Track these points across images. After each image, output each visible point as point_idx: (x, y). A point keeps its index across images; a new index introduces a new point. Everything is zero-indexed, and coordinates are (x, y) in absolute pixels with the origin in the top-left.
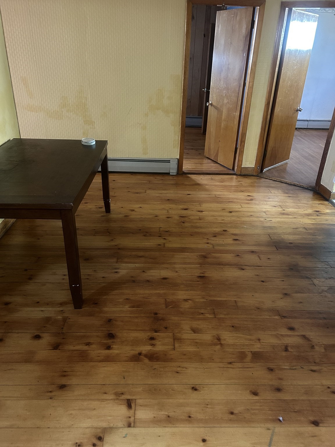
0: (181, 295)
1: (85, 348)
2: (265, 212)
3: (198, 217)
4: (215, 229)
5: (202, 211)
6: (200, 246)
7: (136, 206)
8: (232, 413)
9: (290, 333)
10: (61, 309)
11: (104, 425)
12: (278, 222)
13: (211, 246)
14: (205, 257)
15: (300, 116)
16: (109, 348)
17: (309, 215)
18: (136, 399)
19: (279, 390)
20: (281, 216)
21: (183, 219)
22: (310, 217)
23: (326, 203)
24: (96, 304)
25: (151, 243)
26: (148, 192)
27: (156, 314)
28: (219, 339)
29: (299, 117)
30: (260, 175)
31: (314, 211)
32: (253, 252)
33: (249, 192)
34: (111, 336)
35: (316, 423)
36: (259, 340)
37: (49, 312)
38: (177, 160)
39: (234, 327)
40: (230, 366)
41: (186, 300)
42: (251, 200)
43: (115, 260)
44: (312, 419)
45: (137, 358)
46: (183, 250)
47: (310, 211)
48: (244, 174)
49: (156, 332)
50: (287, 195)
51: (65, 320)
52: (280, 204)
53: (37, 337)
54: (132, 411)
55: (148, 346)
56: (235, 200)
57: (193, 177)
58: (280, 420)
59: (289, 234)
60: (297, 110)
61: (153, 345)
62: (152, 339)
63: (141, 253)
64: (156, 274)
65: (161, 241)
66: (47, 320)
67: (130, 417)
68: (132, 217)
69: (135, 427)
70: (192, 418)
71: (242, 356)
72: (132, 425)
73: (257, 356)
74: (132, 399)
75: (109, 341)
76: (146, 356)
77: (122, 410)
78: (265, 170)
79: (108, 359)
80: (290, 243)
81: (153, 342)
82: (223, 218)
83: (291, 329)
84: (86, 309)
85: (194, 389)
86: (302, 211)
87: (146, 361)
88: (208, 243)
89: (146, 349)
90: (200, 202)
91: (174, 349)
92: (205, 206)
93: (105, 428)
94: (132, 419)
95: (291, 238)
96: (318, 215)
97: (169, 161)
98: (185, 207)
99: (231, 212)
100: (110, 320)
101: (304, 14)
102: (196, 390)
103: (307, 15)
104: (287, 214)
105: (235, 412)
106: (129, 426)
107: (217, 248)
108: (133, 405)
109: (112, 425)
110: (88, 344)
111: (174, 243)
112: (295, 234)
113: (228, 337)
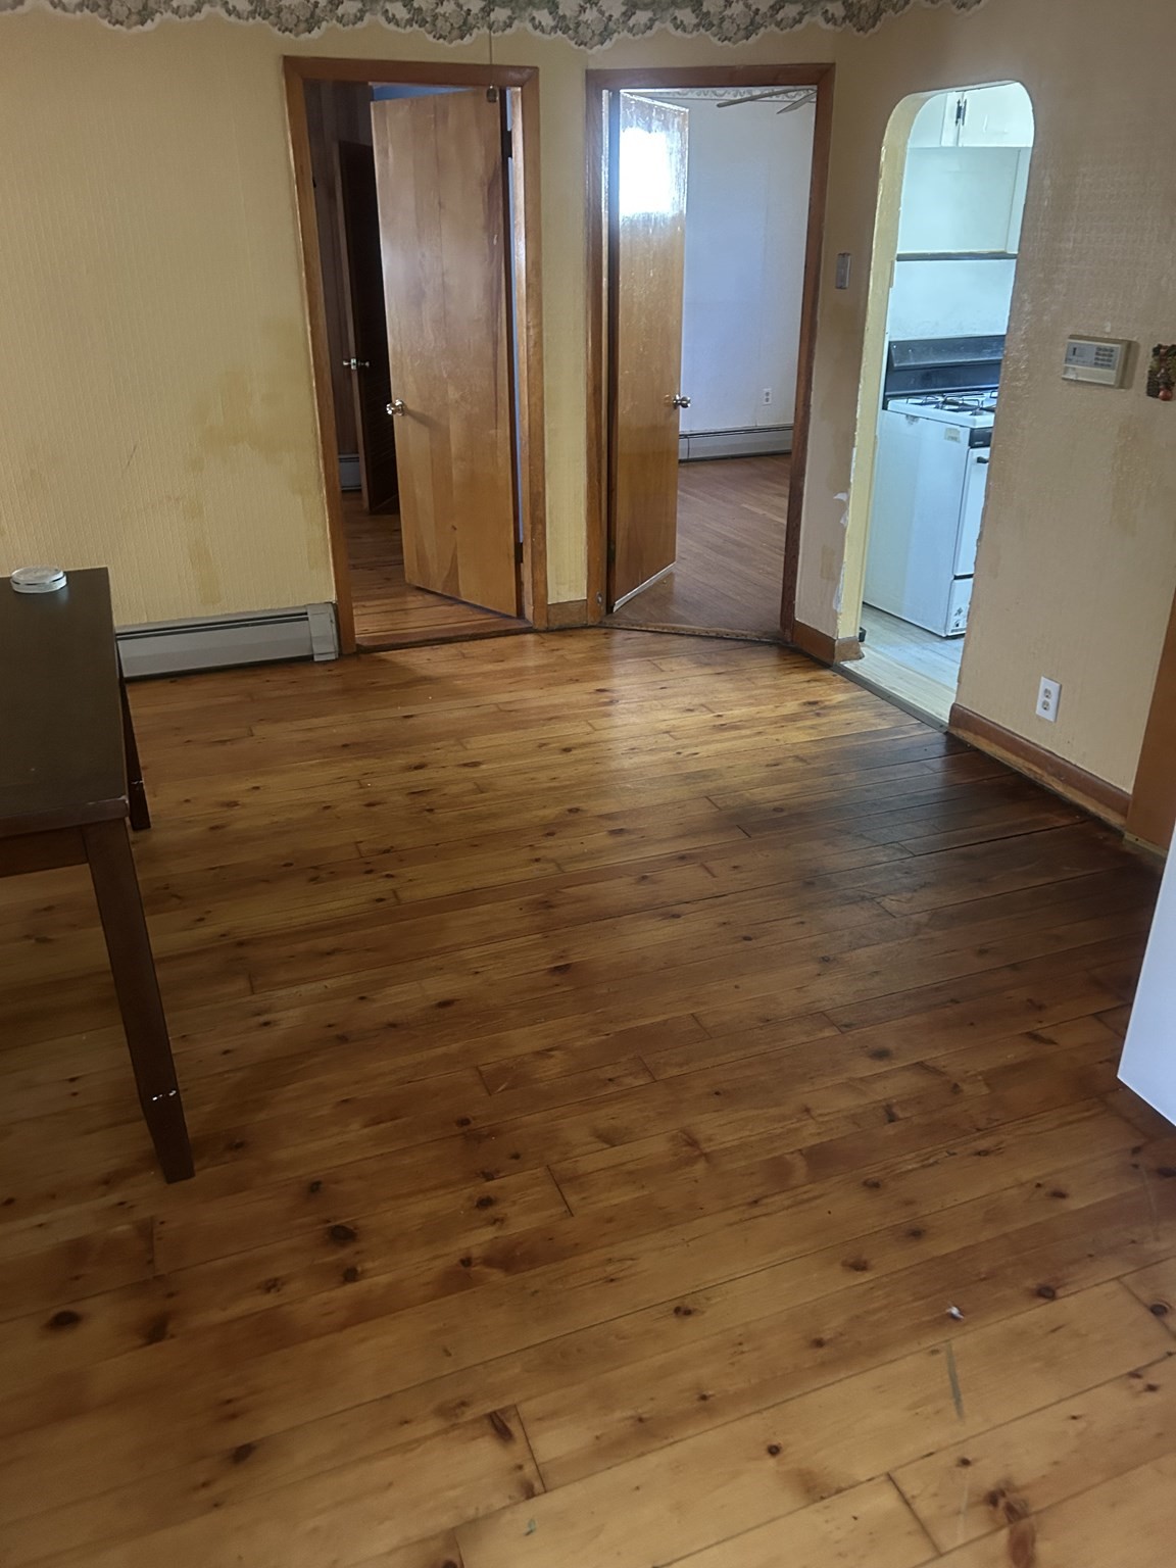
0: (522, 1040)
1: (268, 1301)
2: (667, 732)
3: (471, 786)
4: (541, 813)
5: (475, 764)
6: (517, 874)
7: (236, 788)
8: (819, 1343)
9: (881, 1067)
10: (114, 1198)
11: (446, 1521)
12: (718, 755)
13: (551, 868)
14: (547, 905)
15: (686, 422)
16: (351, 1275)
17: (793, 718)
18: (515, 1406)
19: (916, 1234)
20: (717, 736)
21: (423, 801)
22: (800, 724)
23: (827, 674)
24: (240, 1146)
25: (348, 898)
26: (261, 730)
27: (464, 1122)
28: (693, 1143)
29: (683, 429)
30: (608, 621)
31: (805, 704)
32: (682, 858)
33: (597, 678)
34: (342, 1235)
35: (1046, 1293)
36: (807, 1110)
37: (72, 1221)
38: (331, 610)
39: (723, 1096)
40: (756, 1211)
41: (544, 1053)
42: (611, 703)
43: (241, 984)
44: (1031, 1283)
45: (462, 1276)
46: (466, 899)
47: (791, 707)
48: (560, 625)
49: (489, 1177)
50: (708, 670)
51: (146, 1231)
52: (703, 700)
53: (65, 1321)
54: (519, 1446)
55: (484, 1230)
56: (566, 712)
57: (398, 656)
58: (953, 1316)
59: (763, 783)
60: (676, 406)
61: (496, 1221)
62: (485, 1203)
63: (326, 943)
64: (408, 995)
65: (381, 887)
66: (77, 1251)
67: (520, 1467)
68: (239, 826)
69: (551, 1490)
70: (711, 1398)
71: (778, 1173)
72: (537, 1486)
73: (820, 1159)
74: (503, 1411)
75: (344, 1254)
76: (488, 1262)
77: (486, 1453)
78: (618, 604)
79: (364, 1313)
80: (776, 810)
81: (491, 1211)
82: (554, 775)
83: (881, 1055)
84: (206, 1173)
85: (683, 1312)
86: (768, 711)
87: (496, 1276)
88: (537, 860)
89: (479, 1239)
90: (460, 735)
91: (570, 1212)
92: (478, 745)
93: (453, 1529)
94: (529, 1470)
95: (772, 793)
96: (818, 715)
97: (302, 617)
98: (415, 760)
99: (567, 750)
100: (315, 1187)
101: (651, 107)
102: (688, 1313)
103: (660, 110)
104: (735, 727)
105: (826, 1336)
106: (529, 1493)
107: (570, 868)
108: (514, 1427)
109: (471, 1512)
110: (271, 1286)
111: (427, 882)
112: (778, 781)
113: (718, 1129)
